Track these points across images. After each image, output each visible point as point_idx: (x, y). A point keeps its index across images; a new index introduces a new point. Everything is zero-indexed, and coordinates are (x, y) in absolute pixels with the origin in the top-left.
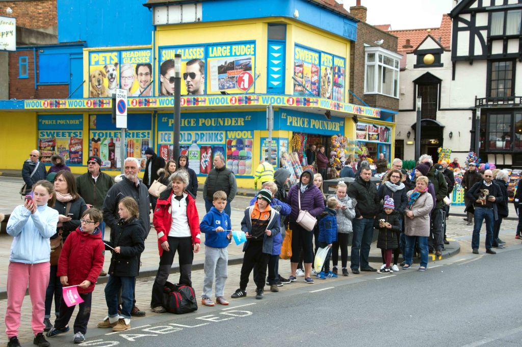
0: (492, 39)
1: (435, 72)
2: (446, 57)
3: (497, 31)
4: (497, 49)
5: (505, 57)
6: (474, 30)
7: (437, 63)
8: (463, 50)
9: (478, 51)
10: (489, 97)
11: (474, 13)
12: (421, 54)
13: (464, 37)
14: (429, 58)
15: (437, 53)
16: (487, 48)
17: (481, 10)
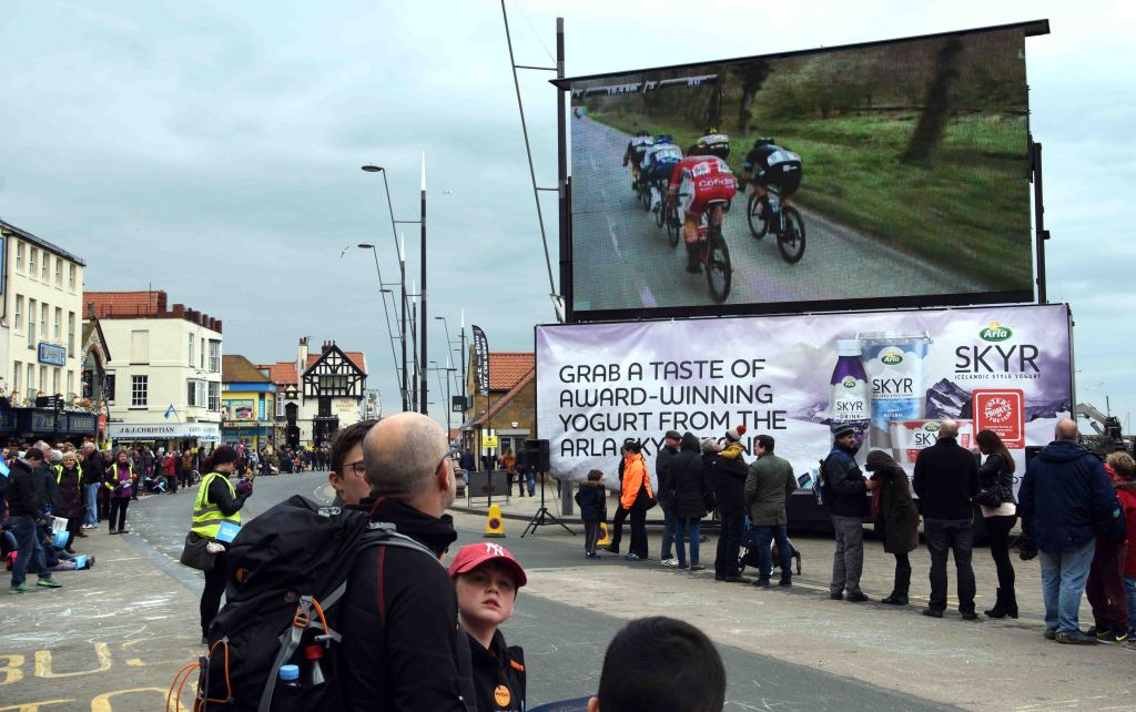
0: (321, 388)
1: (295, 402)
2: (300, 395)
3: (323, 385)
4: (323, 393)
5: (326, 396)
6: (313, 384)
7: (295, 398)
8: (308, 393)
9: (315, 393)
10: (320, 415)
11: (312, 376)
12: (287, 393)
13: (308, 386)
14: (292, 395)
15: (295, 393)
16: (319, 392)
17: (316, 375)
